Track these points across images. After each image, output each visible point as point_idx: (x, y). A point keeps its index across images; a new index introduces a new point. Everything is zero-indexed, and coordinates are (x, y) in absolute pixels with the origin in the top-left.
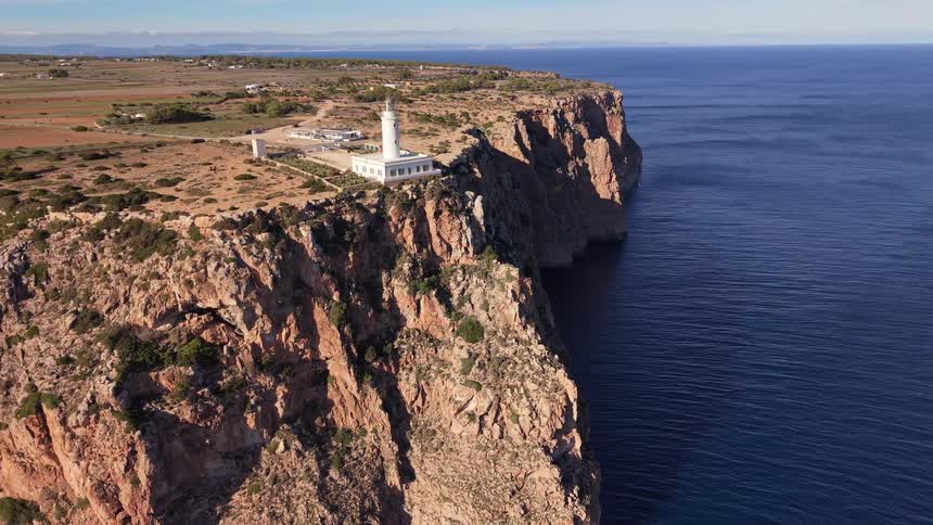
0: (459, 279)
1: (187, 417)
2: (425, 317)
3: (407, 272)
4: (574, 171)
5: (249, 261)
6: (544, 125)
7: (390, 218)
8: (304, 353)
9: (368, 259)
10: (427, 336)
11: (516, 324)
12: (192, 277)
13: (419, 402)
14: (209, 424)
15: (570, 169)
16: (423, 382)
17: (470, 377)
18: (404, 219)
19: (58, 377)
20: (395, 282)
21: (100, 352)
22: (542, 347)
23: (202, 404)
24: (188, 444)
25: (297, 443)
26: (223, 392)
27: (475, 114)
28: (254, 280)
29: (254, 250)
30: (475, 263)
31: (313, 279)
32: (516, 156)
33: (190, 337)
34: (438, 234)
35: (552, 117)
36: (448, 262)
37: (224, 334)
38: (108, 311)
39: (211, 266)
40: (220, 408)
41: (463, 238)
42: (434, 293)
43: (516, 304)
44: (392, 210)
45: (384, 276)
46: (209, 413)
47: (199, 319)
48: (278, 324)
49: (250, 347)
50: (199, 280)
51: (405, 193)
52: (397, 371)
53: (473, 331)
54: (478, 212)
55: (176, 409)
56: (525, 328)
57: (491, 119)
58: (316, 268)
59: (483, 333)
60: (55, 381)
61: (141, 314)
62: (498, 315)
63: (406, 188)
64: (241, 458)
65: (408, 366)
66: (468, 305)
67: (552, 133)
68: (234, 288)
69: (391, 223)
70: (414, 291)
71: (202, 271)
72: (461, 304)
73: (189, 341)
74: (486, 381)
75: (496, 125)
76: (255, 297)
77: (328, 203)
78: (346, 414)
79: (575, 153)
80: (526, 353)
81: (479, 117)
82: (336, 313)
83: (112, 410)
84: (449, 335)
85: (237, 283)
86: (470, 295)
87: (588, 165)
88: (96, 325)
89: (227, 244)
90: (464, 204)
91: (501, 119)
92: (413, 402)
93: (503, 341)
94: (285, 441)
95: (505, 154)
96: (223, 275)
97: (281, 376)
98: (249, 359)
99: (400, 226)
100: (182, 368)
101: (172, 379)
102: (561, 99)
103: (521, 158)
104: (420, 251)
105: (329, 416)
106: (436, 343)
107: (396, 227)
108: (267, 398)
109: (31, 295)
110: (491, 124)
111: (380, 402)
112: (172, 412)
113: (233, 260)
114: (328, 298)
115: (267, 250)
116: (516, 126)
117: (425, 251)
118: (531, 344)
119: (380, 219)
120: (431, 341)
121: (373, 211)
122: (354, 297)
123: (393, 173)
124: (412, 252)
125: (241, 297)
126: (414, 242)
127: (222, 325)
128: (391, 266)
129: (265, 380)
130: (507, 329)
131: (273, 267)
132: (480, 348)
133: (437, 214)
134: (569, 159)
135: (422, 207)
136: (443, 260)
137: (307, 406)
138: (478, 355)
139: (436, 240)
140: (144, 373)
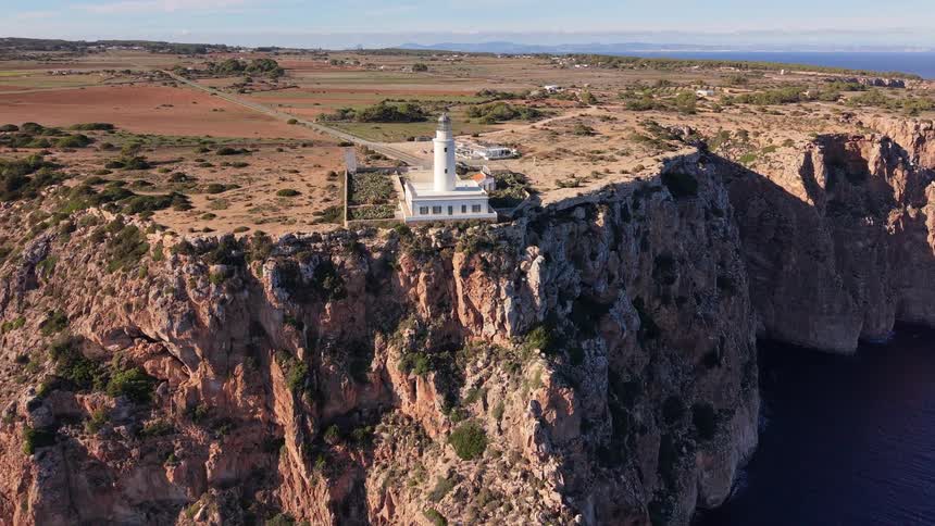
0: (480, 364)
1: (95, 452)
2: (421, 404)
3: (406, 341)
4: (896, 223)
5: (191, 293)
6: (863, 156)
7: (399, 268)
8: (255, 412)
9: (362, 313)
10: (417, 429)
11: (530, 451)
12: (133, 300)
13: (385, 512)
14: (118, 465)
15: (891, 219)
16: (390, 489)
17: (439, 507)
18: (417, 272)
19: (10, 375)
20: (391, 350)
21: (46, 360)
22: (557, 497)
23: (115, 444)
24: (95, 481)
25: (216, 515)
26: (144, 434)
27: (757, 134)
28: (192, 318)
29: (199, 284)
30: (511, 347)
31: (273, 328)
32: (797, 194)
33: (131, 364)
34: (466, 299)
35: (877, 147)
36: (477, 337)
37: (167, 370)
38: (73, 317)
39: (153, 291)
40: (135, 452)
41: (498, 310)
42: (432, 376)
43: (534, 422)
44: (403, 258)
45: (378, 339)
46: (122, 454)
47: (145, 347)
48: (224, 372)
49: (186, 391)
50: (138, 306)
51: (429, 240)
52: (370, 465)
53: (472, 443)
54: (534, 277)
55: (86, 440)
56: (544, 460)
57: (776, 142)
58: (277, 316)
59: (483, 448)
60: (6, 378)
61: (89, 330)
62: (511, 430)
63: (432, 232)
64: (157, 512)
65: (384, 462)
66: (480, 402)
67: (872, 168)
68: (165, 322)
69: (400, 274)
70: (407, 367)
71: (143, 296)
72: (472, 399)
73: (126, 369)
74: (455, 520)
75: (781, 150)
76: (190, 336)
77: (316, 238)
78: (293, 498)
79: (905, 199)
80: (530, 499)
81: (761, 138)
82: (294, 376)
83: (25, 425)
84: (441, 439)
85: (170, 318)
86: (487, 390)
87: (926, 218)
88: (59, 330)
89: (176, 272)
90: (515, 263)
91: (789, 143)
92: (377, 511)
93: (505, 470)
94: (206, 508)
95: (781, 189)
96: (159, 306)
97: (218, 433)
98: (182, 404)
99: (412, 279)
100: (106, 398)
101: (93, 406)
102: (923, 121)
103: (803, 196)
104: (435, 316)
105: (275, 493)
106: (424, 440)
107: (407, 280)
108: (197, 453)
109: (37, 286)
110: (772, 149)
111: (328, 498)
112: (81, 442)
113: (174, 290)
114: (289, 354)
115: (213, 286)
116: (808, 156)
117: (443, 317)
118: (543, 487)
119: (388, 265)
120: (419, 438)
121: (377, 255)
122: (324, 360)
123: (424, 210)
124: (424, 316)
125: (174, 333)
126: (428, 302)
127: (169, 358)
128: (389, 329)
129: (196, 433)
130: (518, 456)
131: (215, 306)
132: (470, 470)
133: (466, 272)
134: (892, 204)
135: (451, 259)
136: (470, 333)
137: (254, 474)
138: (461, 479)
139: (462, 305)
140: (71, 393)
